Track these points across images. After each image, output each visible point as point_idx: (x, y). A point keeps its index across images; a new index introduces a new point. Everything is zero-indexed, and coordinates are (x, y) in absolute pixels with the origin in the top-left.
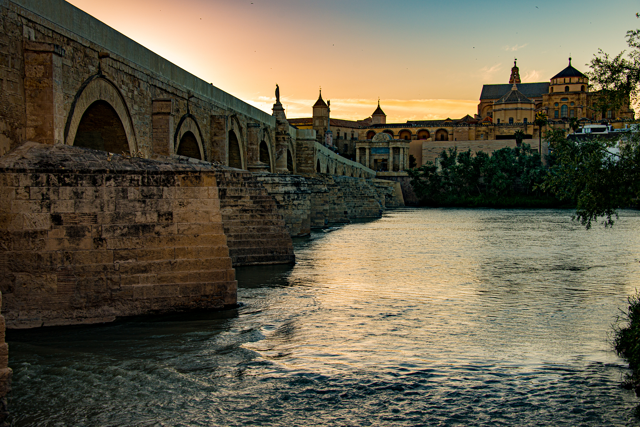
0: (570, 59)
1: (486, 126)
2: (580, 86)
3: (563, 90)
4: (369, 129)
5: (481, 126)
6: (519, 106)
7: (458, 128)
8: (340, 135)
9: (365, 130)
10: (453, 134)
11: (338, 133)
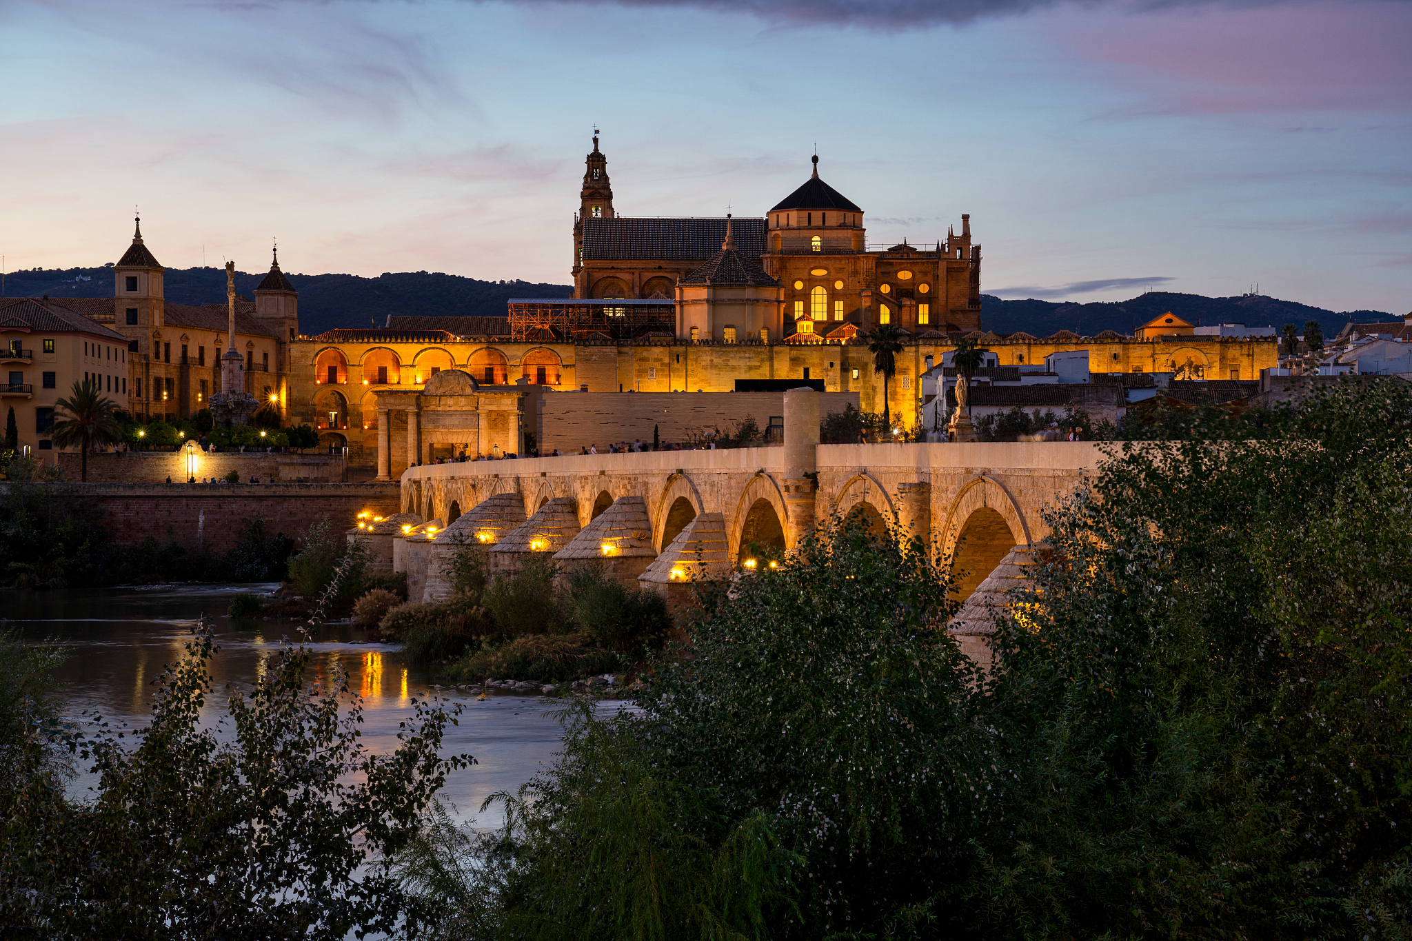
0: (815, 159)
1: (662, 345)
2: (849, 233)
4: (325, 346)
5: (650, 345)
6: (749, 293)
7: (589, 349)
8: (190, 354)
9: (312, 346)
10: (573, 366)
11: (185, 347)
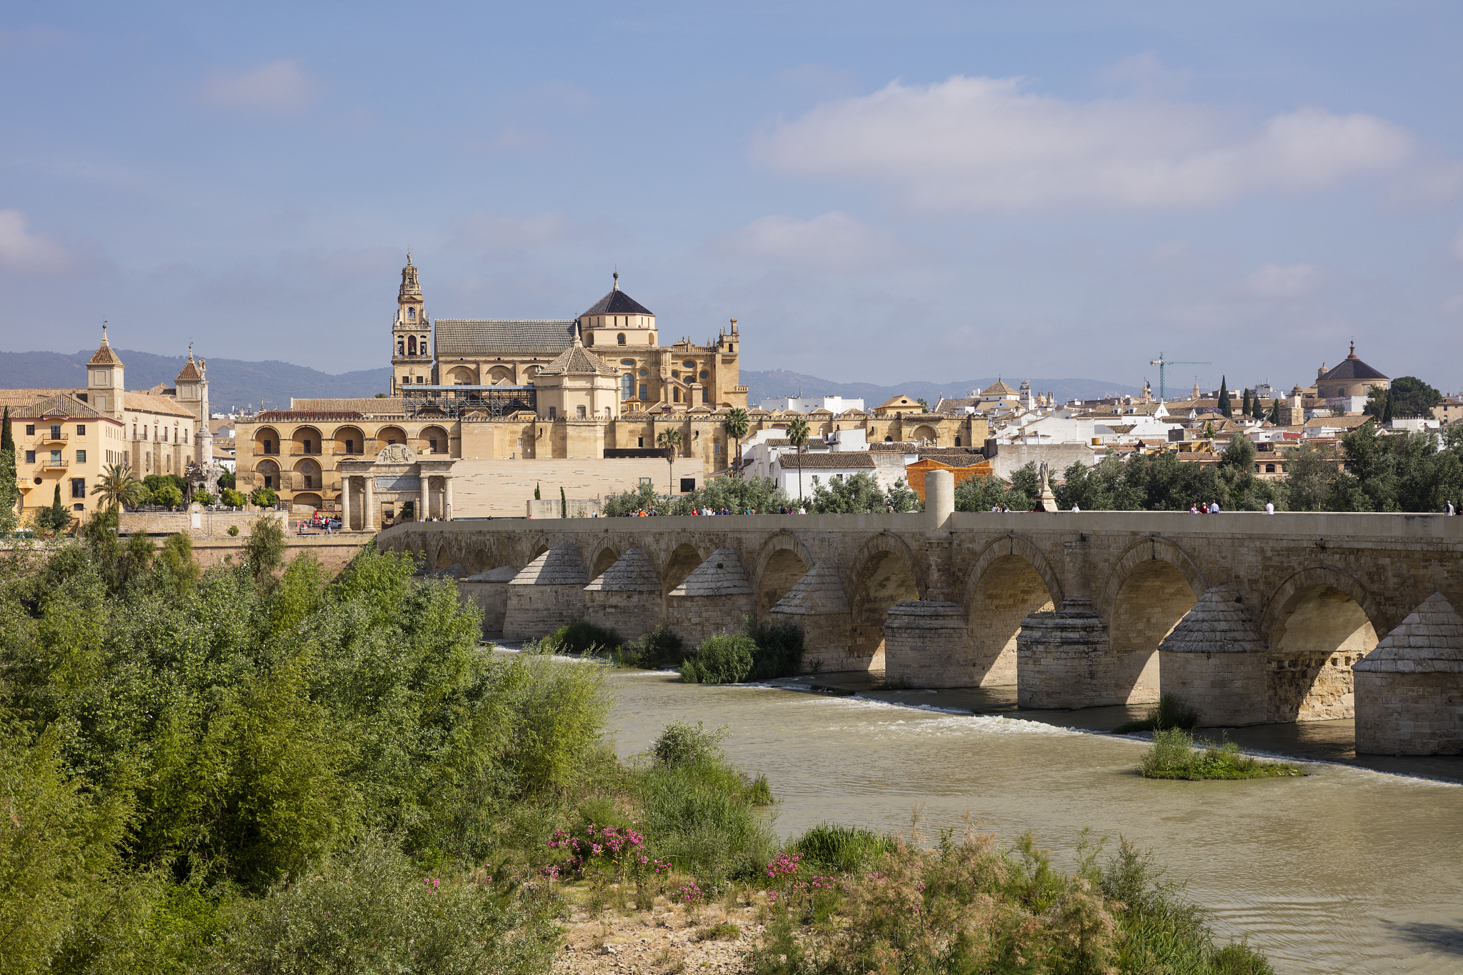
0: (615, 276)
1: (528, 422)
2: (646, 333)
3: (615, 342)
4: (262, 425)
5: (518, 422)
6: (598, 381)
7: (472, 425)
9: (252, 425)
10: (460, 438)
